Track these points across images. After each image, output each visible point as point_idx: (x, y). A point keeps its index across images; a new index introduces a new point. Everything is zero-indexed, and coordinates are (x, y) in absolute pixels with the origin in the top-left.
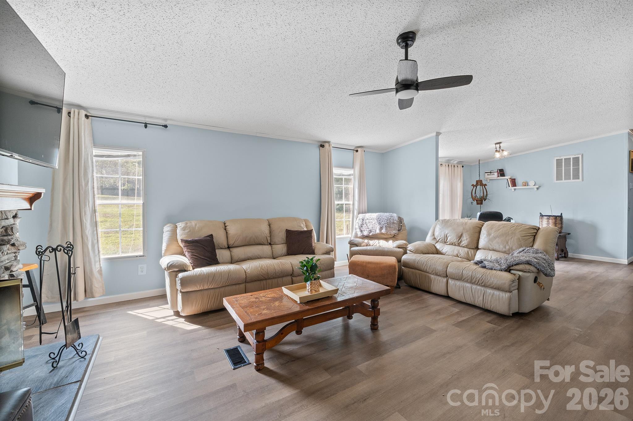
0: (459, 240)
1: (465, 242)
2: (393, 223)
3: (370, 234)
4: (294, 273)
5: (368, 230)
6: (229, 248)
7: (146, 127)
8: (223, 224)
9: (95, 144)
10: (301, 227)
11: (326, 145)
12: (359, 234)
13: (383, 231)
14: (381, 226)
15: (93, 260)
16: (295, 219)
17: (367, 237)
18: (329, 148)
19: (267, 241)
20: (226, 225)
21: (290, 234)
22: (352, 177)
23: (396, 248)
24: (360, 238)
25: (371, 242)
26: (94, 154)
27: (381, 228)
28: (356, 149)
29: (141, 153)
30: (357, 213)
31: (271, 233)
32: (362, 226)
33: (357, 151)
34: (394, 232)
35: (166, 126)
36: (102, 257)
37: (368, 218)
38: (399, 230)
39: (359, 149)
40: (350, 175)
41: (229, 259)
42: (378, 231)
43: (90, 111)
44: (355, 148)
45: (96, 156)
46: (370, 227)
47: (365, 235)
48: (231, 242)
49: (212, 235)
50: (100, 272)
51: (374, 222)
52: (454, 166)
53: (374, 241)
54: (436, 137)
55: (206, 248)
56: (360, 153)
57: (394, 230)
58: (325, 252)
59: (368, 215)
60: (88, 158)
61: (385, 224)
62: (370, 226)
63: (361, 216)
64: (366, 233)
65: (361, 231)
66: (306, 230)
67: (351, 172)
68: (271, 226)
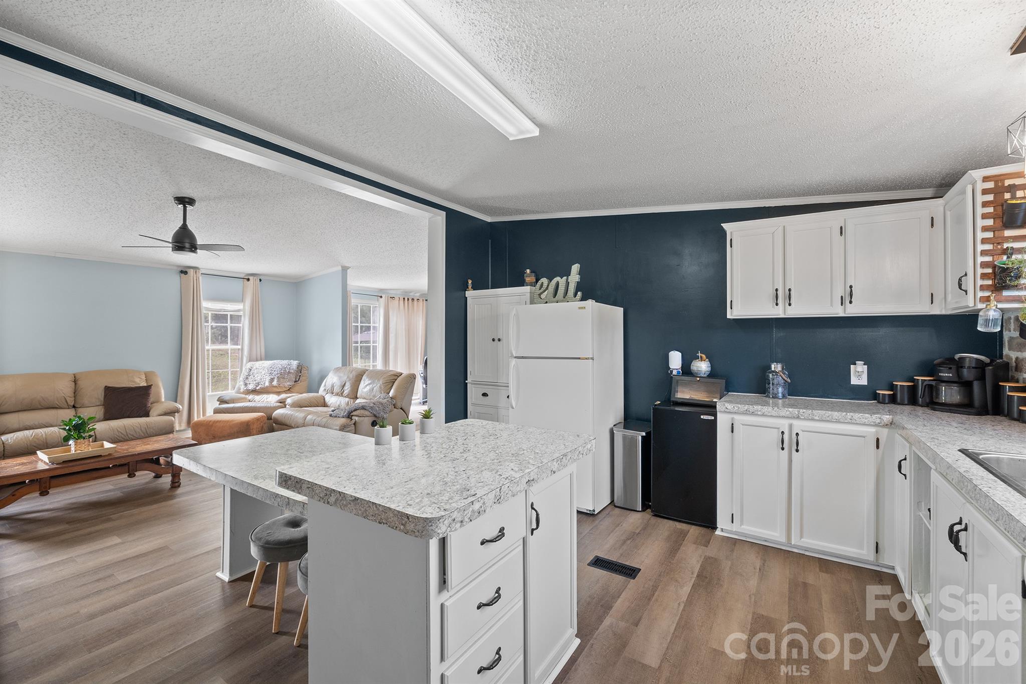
0: (342, 389)
1: (346, 392)
2: (289, 372)
3: (258, 388)
5: (254, 382)
10: (134, 382)
11: (191, 272)
12: (243, 388)
13: (275, 383)
14: (272, 377)
16: (126, 372)
17: (254, 392)
18: (195, 275)
19: (66, 404)
21: (109, 391)
22: (241, 313)
23: (276, 402)
24: (243, 393)
25: (257, 398)
27: (272, 380)
28: (247, 278)
30: (247, 360)
31: (76, 393)
32: (247, 378)
33: (248, 280)
34: (288, 384)
37: (258, 367)
38: (295, 382)
39: (251, 278)
40: (239, 311)
42: (267, 384)
44: (246, 276)
46: (258, 379)
47: (250, 389)
51: (263, 373)
52: (408, 299)
53: (261, 396)
54: (342, 272)
56: (252, 283)
57: (289, 381)
58: (163, 413)
59: (258, 364)
61: (278, 374)
62: (259, 377)
63: (249, 365)
64: (251, 387)
65: (246, 384)
66: (145, 385)
67: (240, 306)
68: (79, 382)
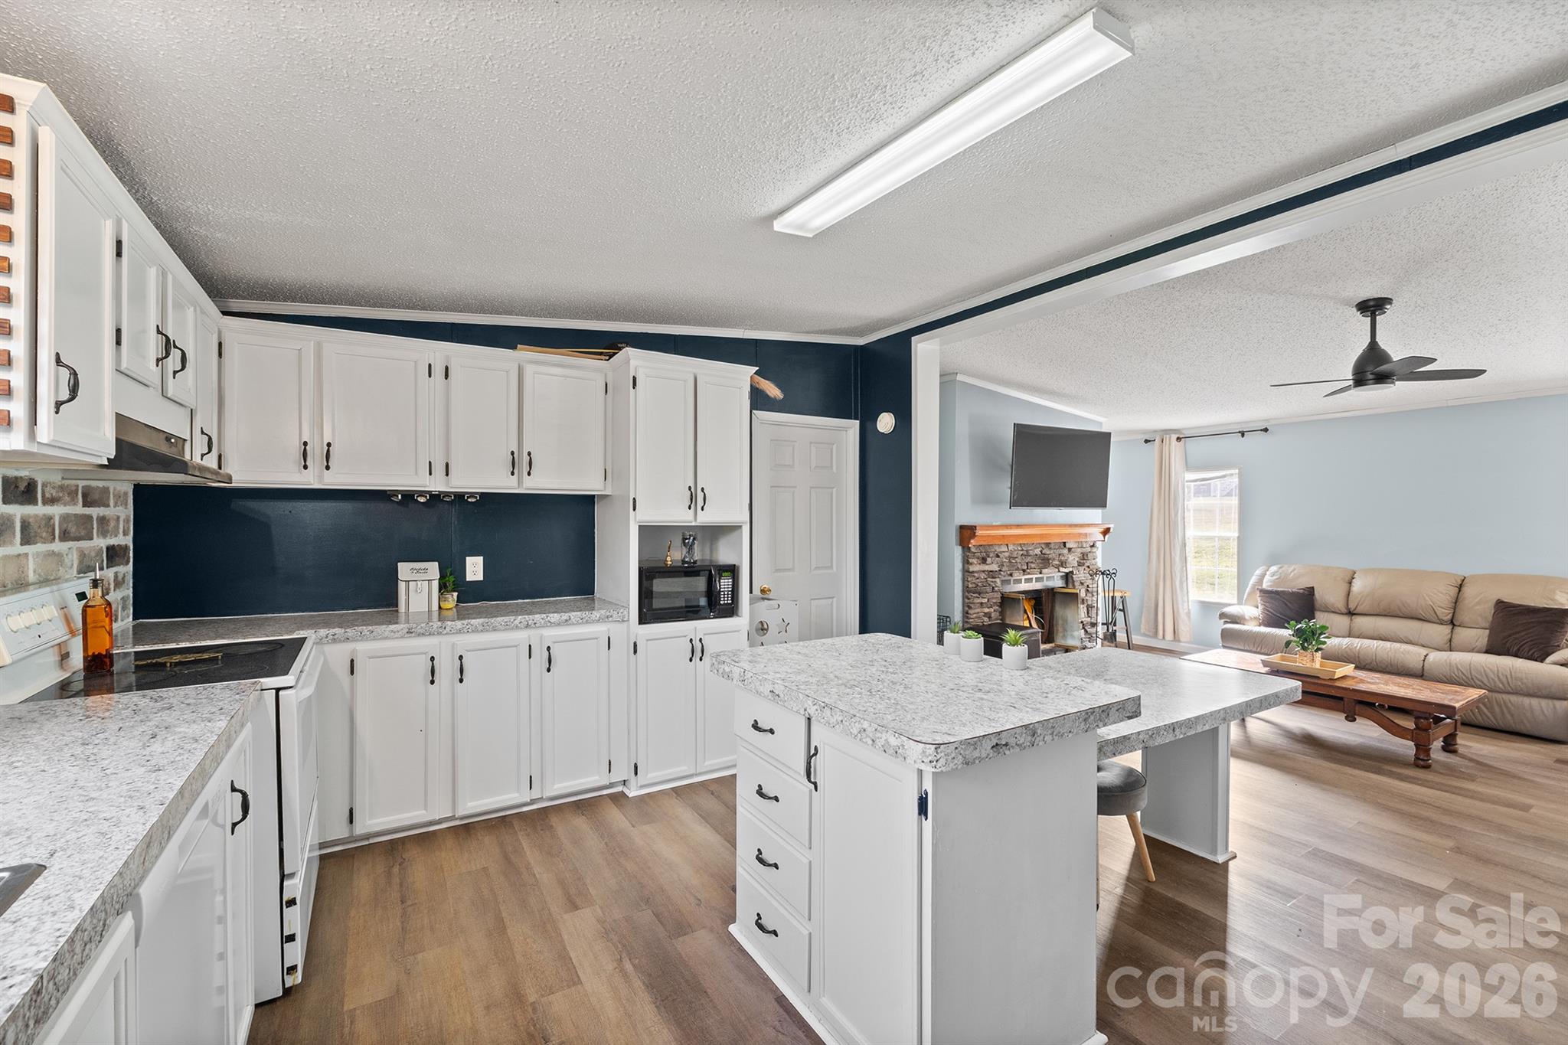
4: (1425, 674)
6: (1351, 613)
7: (1243, 435)
8: (1351, 573)
9: (1189, 467)
15: (1180, 599)
20: (1355, 576)
26: (1186, 479)
29: (1237, 471)
31: (1458, 603)
35: (1266, 430)
36: (1191, 598)
41: (1345, 631)
43: (1184, 432)
45: (1187, 481)
48: (1352, 606)
49: (1313, 587)
50: (1188, 614)
55: (1289, 604)
60: (1178, 485)
68: (1463, 588)
